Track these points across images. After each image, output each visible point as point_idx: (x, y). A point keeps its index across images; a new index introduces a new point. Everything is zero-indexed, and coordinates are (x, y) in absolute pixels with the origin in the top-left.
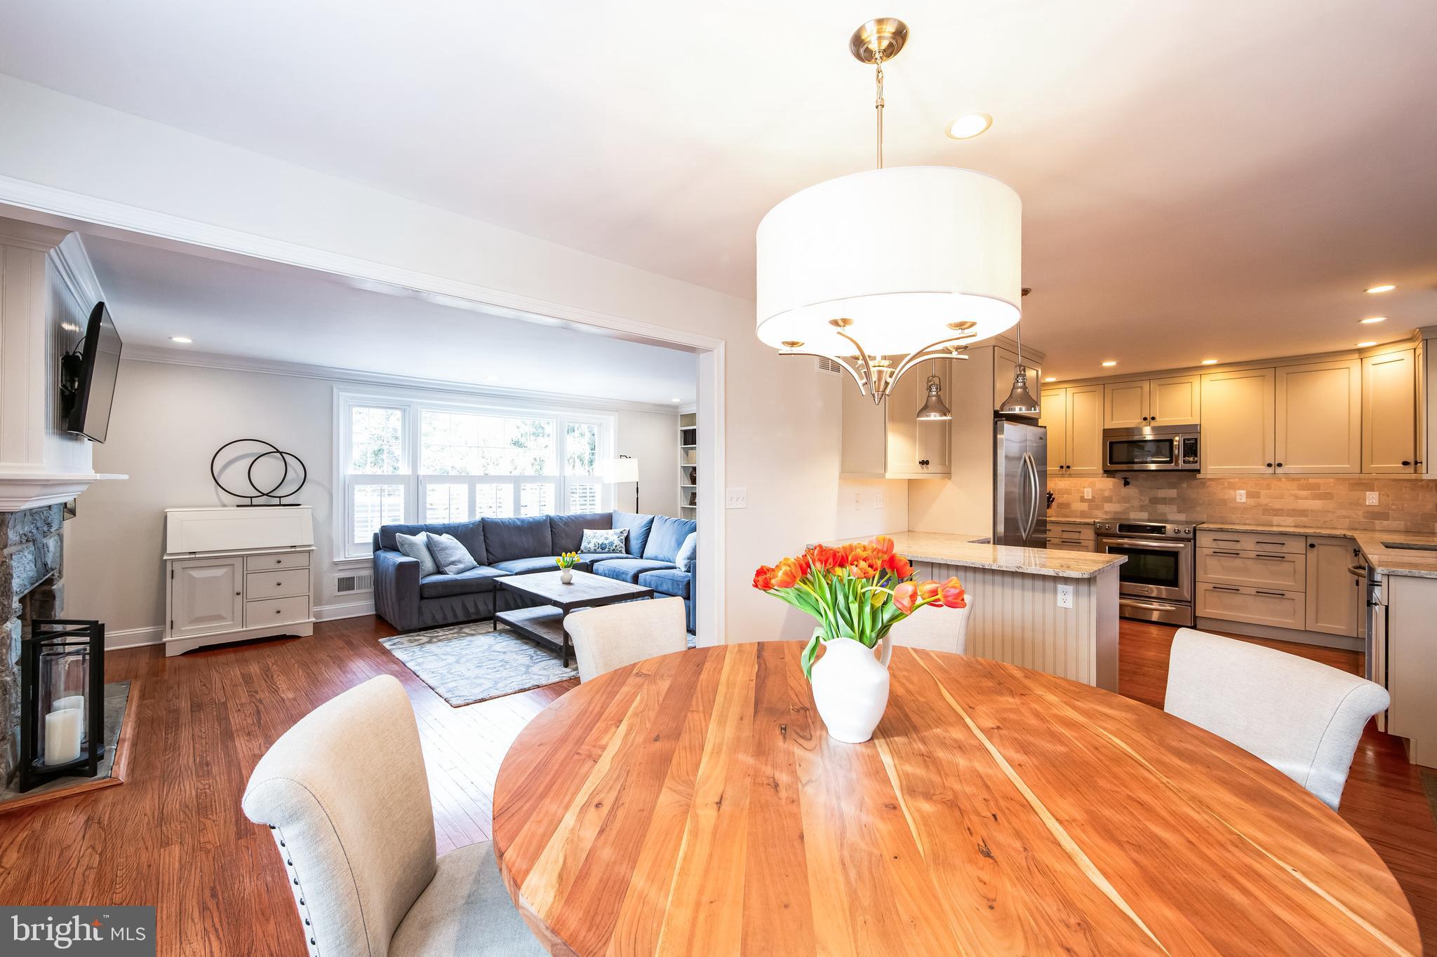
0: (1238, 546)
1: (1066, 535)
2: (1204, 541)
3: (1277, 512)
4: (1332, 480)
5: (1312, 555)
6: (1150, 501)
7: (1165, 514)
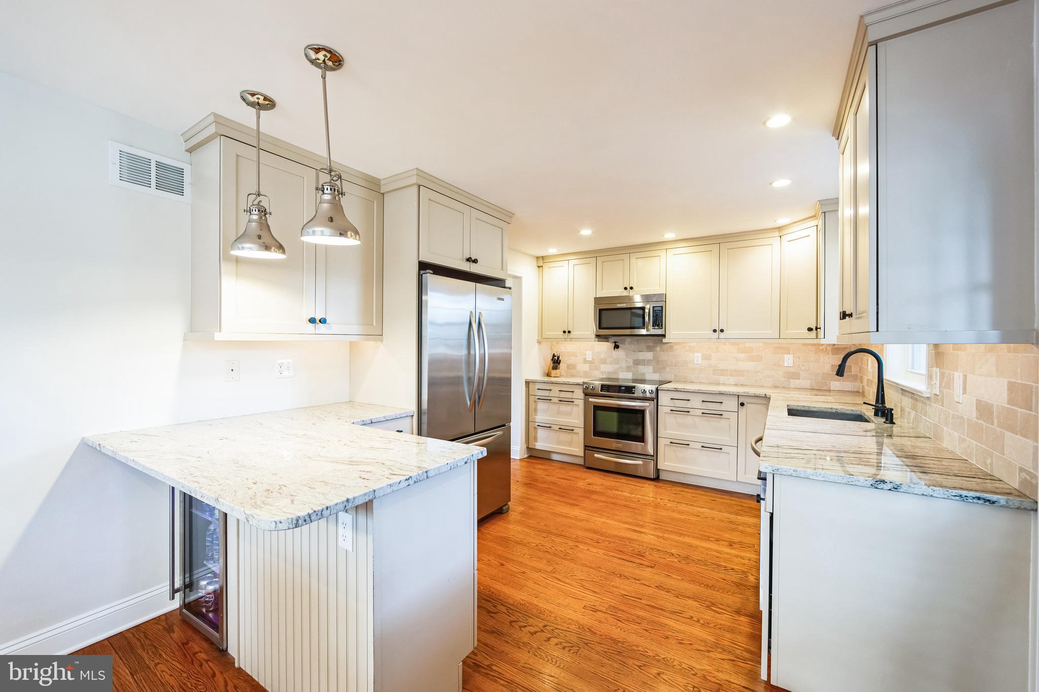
0: (688, 405)
1: (563, 395)
2: (664, 399)
3: (723, 372)
4: (761, 345)
5: (743, 411)
6: (633, 363)
7: (644, 374)
